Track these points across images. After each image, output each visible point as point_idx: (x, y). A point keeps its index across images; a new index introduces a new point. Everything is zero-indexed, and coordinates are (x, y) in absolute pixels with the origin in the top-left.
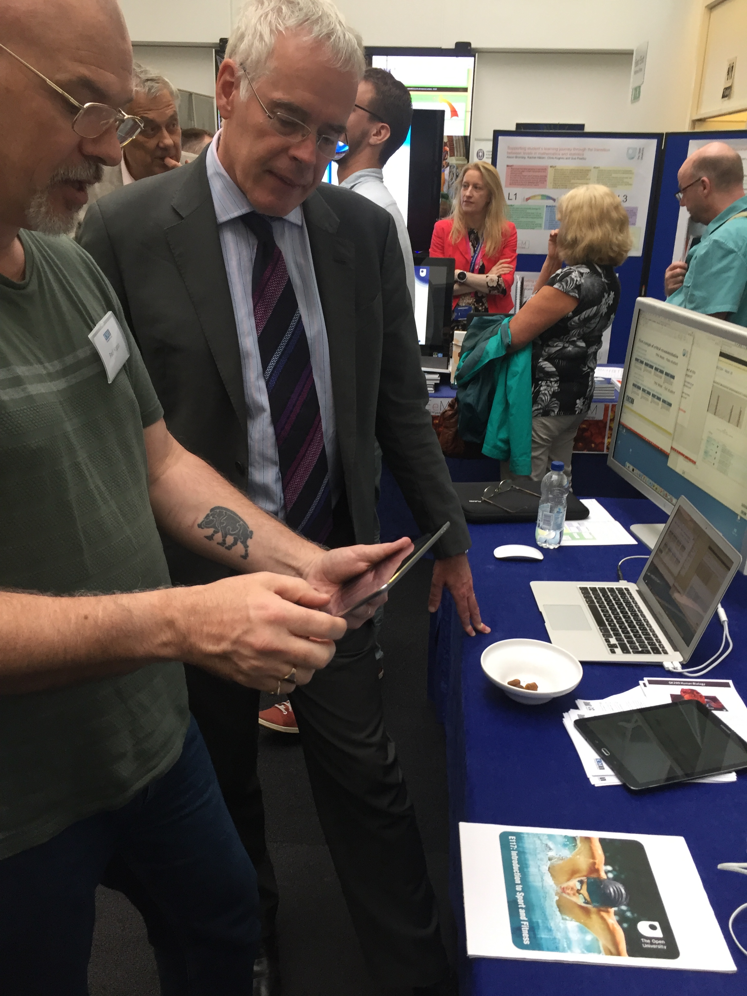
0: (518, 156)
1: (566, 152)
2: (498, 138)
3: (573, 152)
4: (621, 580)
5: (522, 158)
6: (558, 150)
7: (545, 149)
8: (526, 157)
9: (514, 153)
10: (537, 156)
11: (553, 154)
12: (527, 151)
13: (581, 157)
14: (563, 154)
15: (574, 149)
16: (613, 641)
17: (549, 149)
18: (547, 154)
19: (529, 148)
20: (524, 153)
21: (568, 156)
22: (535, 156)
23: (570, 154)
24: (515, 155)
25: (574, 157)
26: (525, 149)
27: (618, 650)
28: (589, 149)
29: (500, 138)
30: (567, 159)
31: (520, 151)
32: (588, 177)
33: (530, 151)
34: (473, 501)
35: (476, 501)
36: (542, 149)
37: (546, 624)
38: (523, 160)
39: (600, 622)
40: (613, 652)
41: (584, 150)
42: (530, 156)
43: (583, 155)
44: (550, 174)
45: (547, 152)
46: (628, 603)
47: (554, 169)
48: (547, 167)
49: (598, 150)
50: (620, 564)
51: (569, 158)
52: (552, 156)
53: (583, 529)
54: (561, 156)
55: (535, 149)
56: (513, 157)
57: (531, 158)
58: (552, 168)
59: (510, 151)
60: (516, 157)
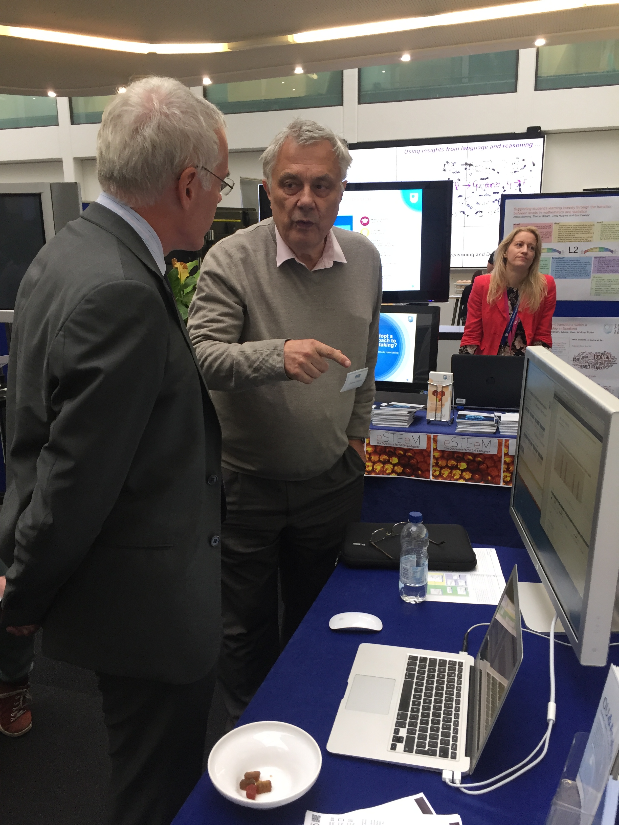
0: (524, 215)
1: (569, 210)
2: (505, 201)
3: (576, 210)
4: (462, 651)
5: (529, 217)
6: (562, 209)
7: (550, 208)
8: (532, 216)
9: (520, 214)
10: (542, 214)
11: (559, 212)
12: (532, 211)
13: (585, 214)
14: (567, 212)
15: (577, 207)
16: (403, 733)
17: (553, 208)
18: (552, 213)
19: (534, 209)
20: (530, 213)
21: (572, 214)
22: (539, 215)
23: (573, 212)
24: (521, 215)
25: (577, 214)
26: (530, 209)
27: (400, 746)
28: (592, 207)
29: (507, 201)
30: (570, 216)
31: (525, 211)
32: (591, 231)
33: (534, 211)
34: (357, 544)
35: (360, 544)
36: (546, 209)
37: (342, 700)
38: (529, 218)
39: (404, 705)
40: (393, 748)
41: (587, 207)
42: (535, 215)
43: (586, 212)
44: (555, 230)
45: (551, 211)
46: (451, 681)
47: (558, 225)
48: (552, 224)
49: (601, 207)
50: (469, 631)
51: (573, 216)
52: (555, 214)
53: (461, 583)
54: (565, 214)
55: (540, 209)
56: (520, 217)
57: (536, 216)
58: (556, 225)
59: (516, 212)
60: (522, 217)
